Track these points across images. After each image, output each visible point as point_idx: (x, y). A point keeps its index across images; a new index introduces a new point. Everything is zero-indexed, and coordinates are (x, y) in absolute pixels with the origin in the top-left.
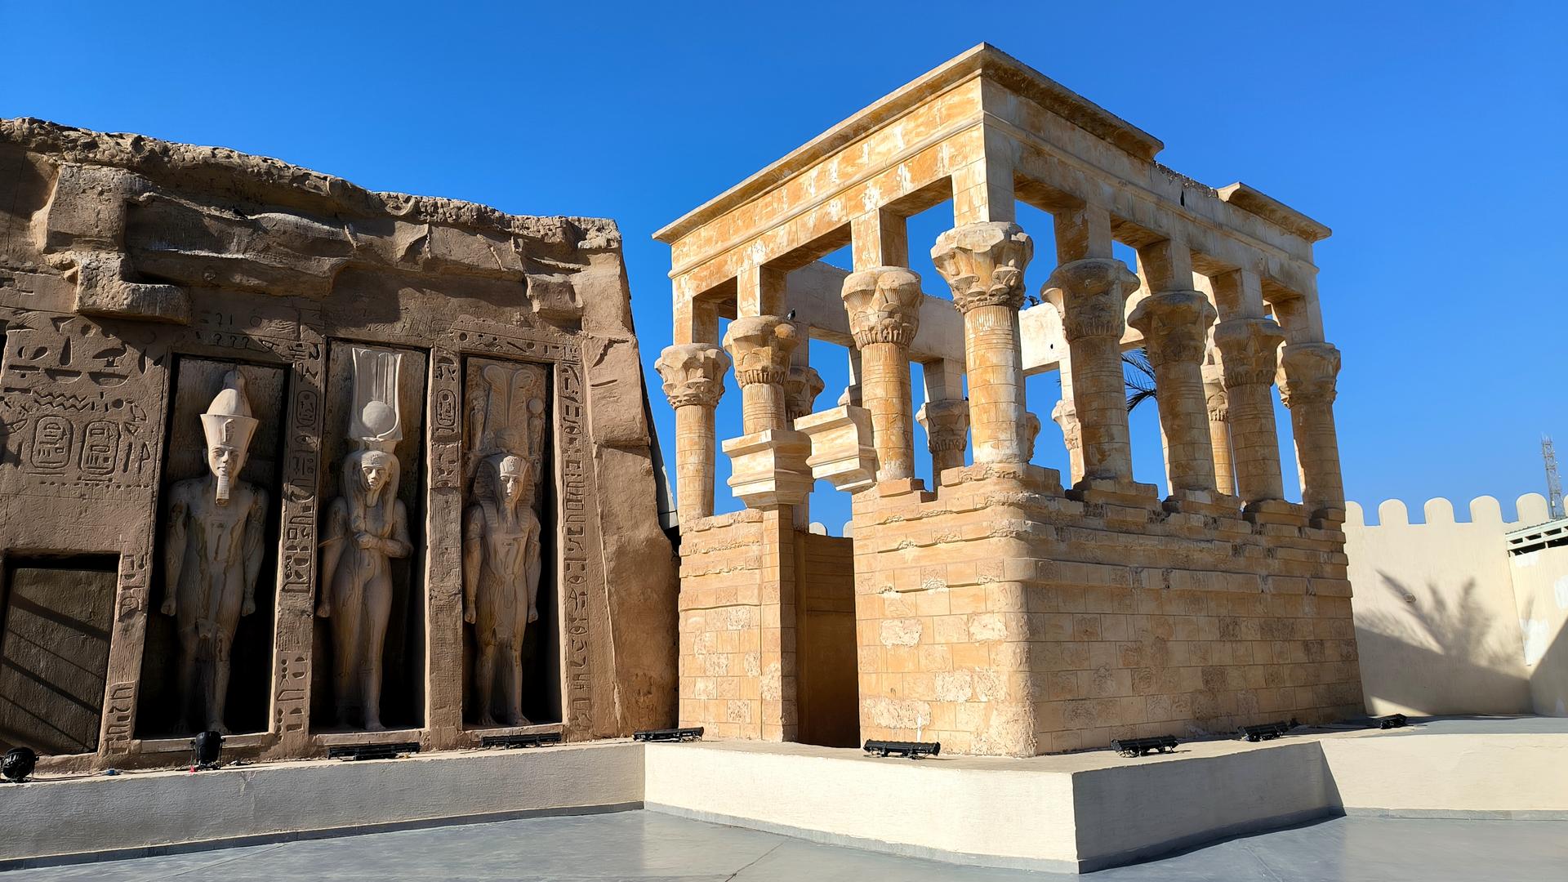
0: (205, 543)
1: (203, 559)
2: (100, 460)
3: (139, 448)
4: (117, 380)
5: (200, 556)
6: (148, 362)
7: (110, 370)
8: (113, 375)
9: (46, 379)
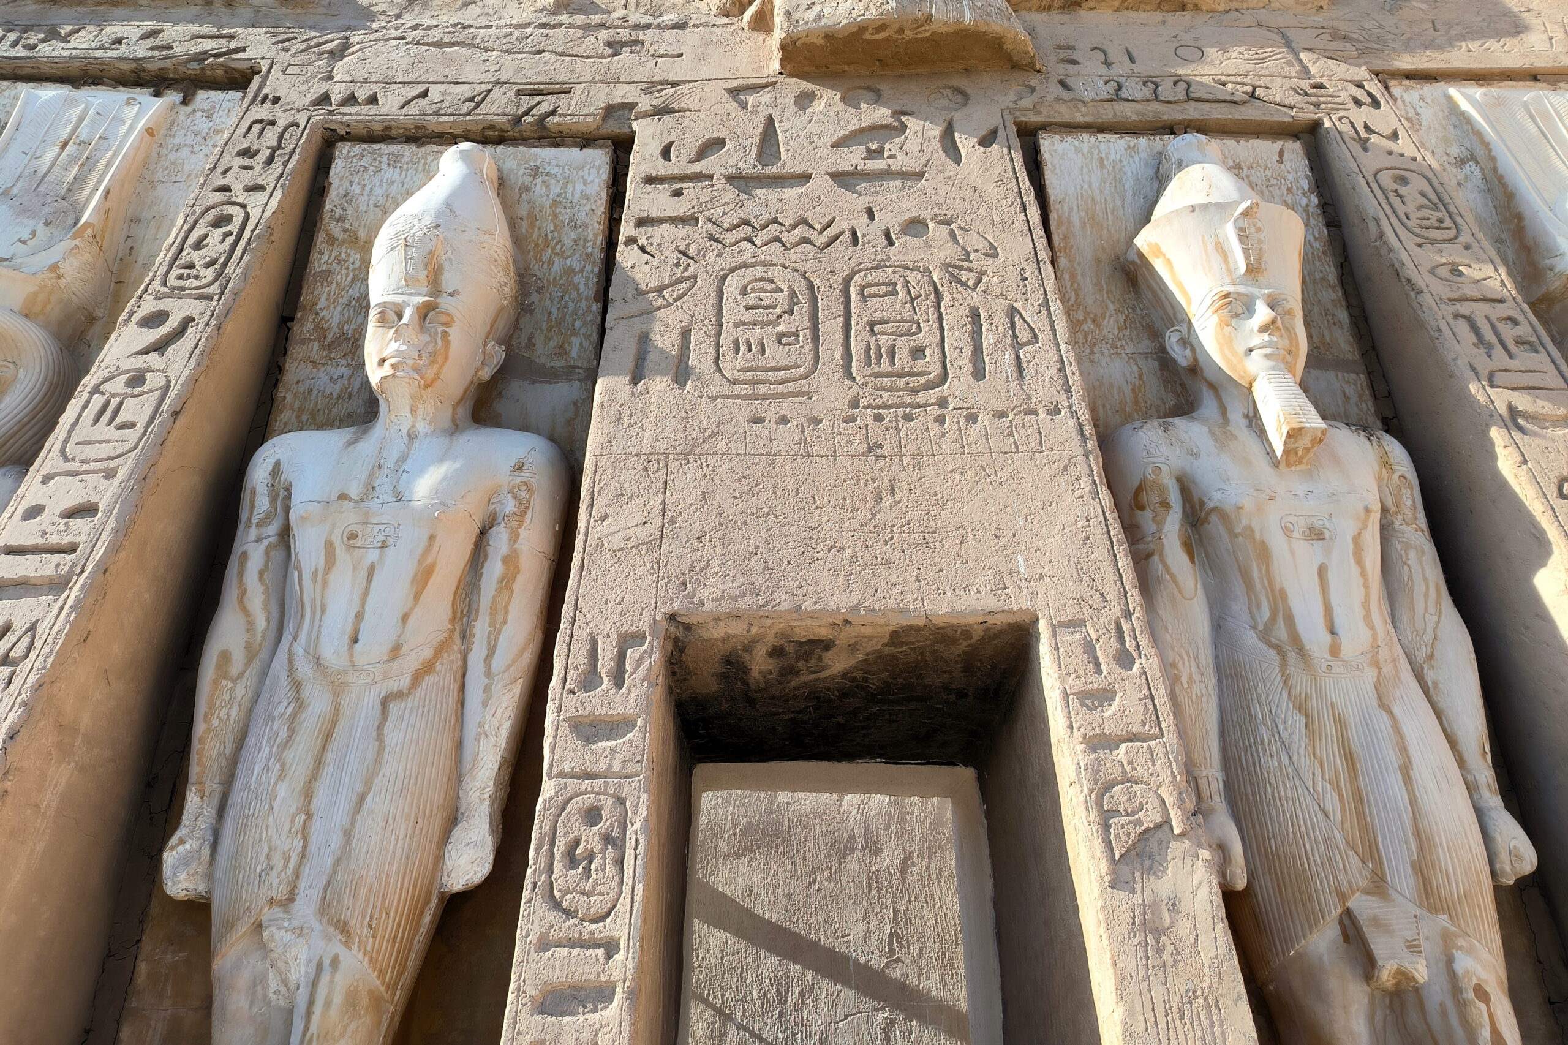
0: (1279, 599)
1: (1292, 656)
2: (903, 357)
3: (1001, 320)
4: (899, 183)
5: (1278, 648)
6: (966, 143)
7: (878, 165)
8: (887, 174)
9: (730, 194)
